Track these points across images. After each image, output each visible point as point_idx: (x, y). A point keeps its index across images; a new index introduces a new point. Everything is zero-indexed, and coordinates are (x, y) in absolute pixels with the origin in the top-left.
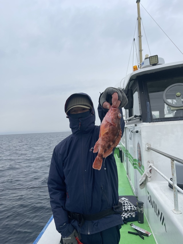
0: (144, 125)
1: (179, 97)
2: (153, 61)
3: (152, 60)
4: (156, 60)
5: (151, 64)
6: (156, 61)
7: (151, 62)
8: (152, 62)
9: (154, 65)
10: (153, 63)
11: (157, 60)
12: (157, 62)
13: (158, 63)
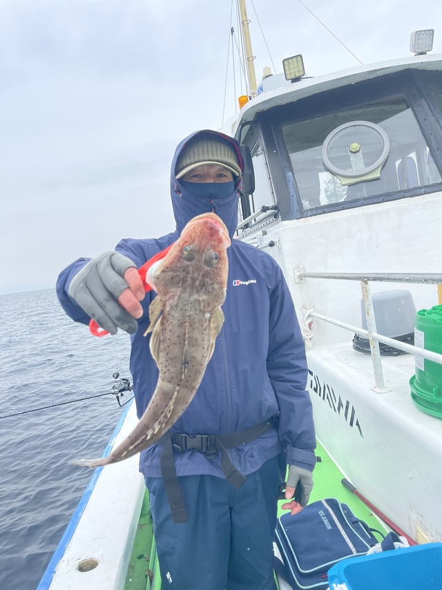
0: (285, 226)
1: (357, 154)
2: (292, 72)
3: (290, 69)
4: (298, 66)
5: (289, 77)
6: (299, 71)
7: (288, 73)
8: (290, 74)
9: (296, 80)
10: (293, 76)
11: (301, 69)
12: (302, 73)
13: (304, 74)
